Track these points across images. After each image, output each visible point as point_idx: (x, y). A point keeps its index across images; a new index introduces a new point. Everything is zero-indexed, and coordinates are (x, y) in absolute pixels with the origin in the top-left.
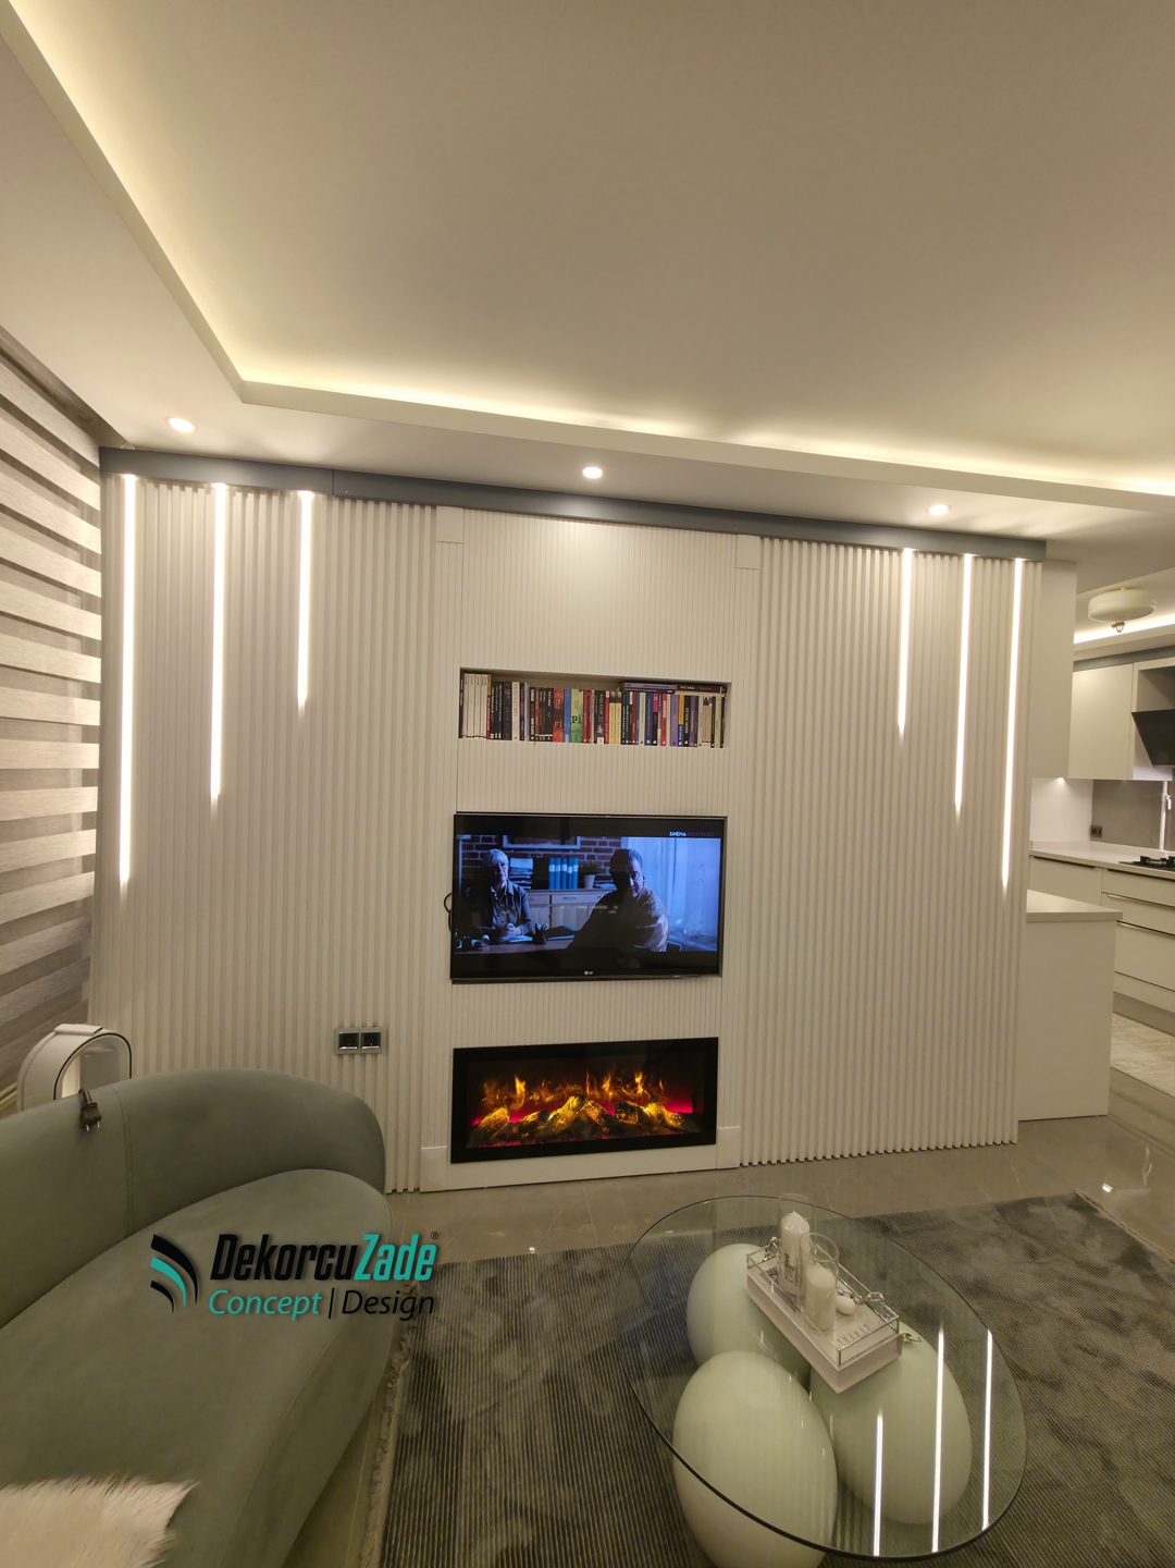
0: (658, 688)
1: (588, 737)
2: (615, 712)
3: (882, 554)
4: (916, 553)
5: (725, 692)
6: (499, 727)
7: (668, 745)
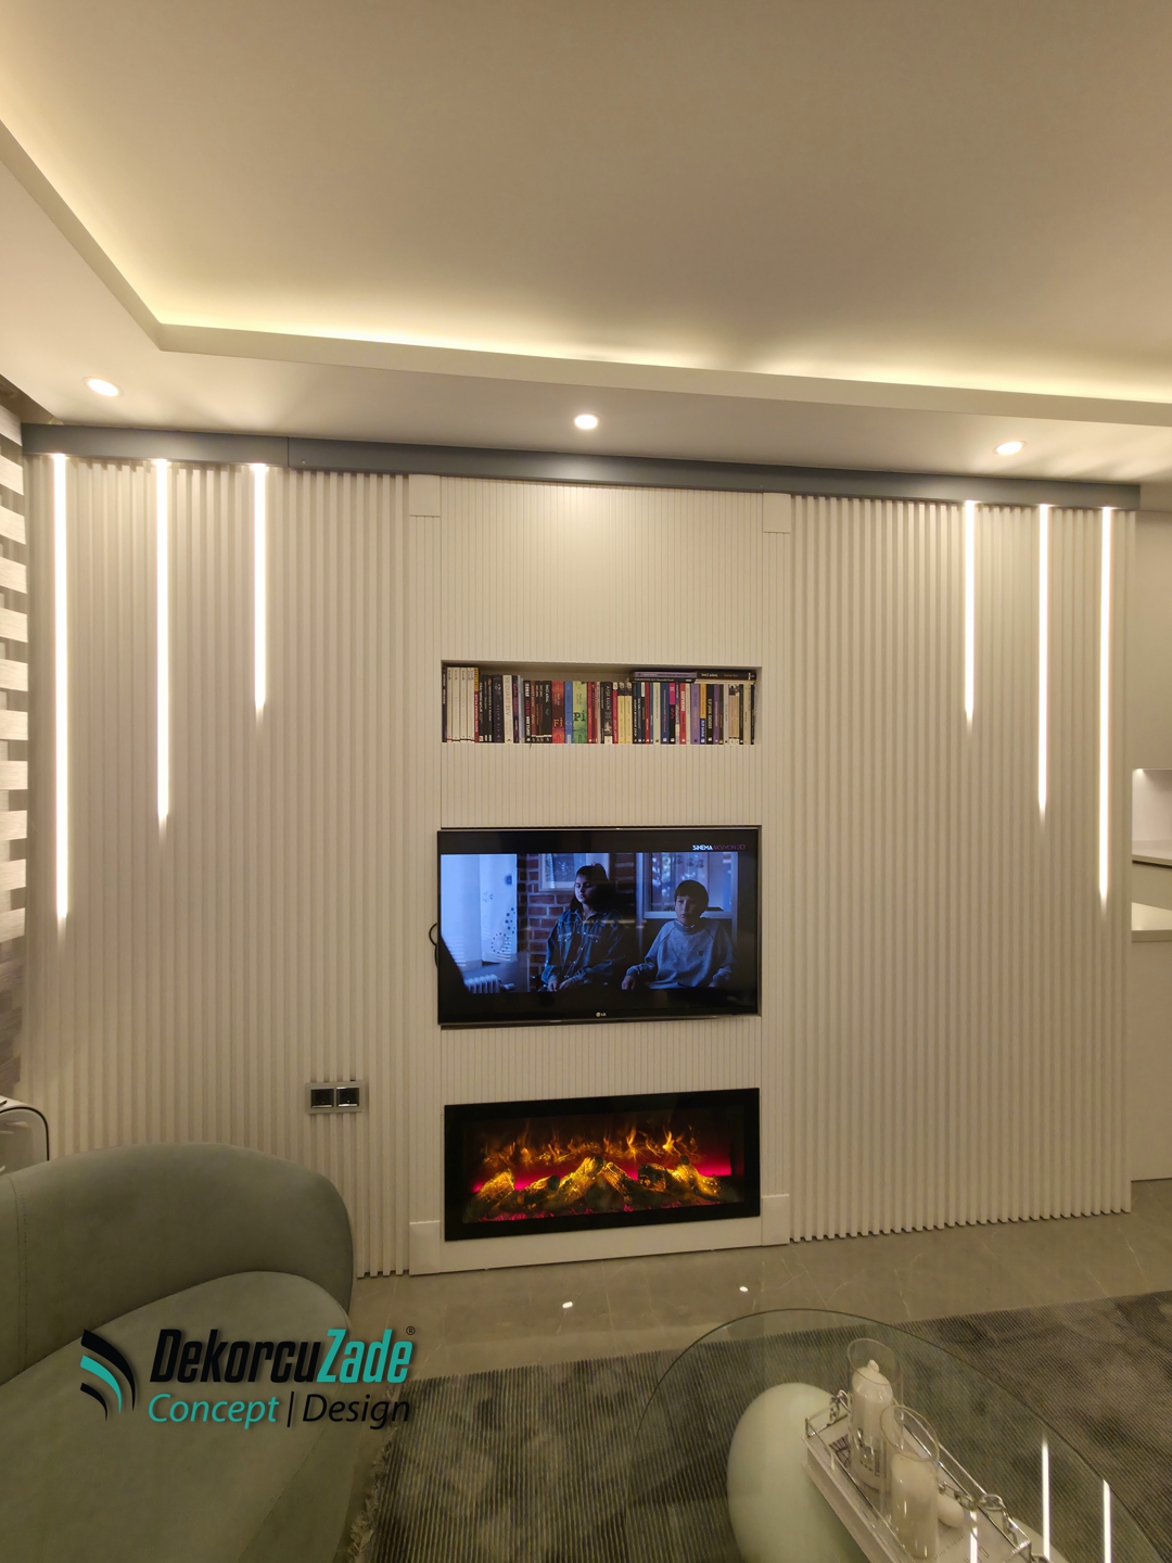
0: (675, 677)
1: (594, 736)
2: (625, 705)
3: (938, 509)
4: (979, 506)
5: (754, 679)
6: (489, 728)
7: (688, 743)
